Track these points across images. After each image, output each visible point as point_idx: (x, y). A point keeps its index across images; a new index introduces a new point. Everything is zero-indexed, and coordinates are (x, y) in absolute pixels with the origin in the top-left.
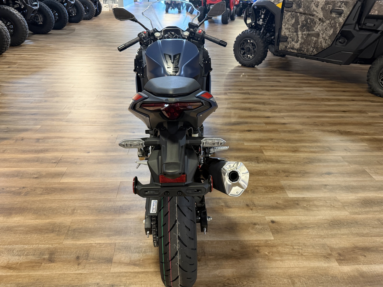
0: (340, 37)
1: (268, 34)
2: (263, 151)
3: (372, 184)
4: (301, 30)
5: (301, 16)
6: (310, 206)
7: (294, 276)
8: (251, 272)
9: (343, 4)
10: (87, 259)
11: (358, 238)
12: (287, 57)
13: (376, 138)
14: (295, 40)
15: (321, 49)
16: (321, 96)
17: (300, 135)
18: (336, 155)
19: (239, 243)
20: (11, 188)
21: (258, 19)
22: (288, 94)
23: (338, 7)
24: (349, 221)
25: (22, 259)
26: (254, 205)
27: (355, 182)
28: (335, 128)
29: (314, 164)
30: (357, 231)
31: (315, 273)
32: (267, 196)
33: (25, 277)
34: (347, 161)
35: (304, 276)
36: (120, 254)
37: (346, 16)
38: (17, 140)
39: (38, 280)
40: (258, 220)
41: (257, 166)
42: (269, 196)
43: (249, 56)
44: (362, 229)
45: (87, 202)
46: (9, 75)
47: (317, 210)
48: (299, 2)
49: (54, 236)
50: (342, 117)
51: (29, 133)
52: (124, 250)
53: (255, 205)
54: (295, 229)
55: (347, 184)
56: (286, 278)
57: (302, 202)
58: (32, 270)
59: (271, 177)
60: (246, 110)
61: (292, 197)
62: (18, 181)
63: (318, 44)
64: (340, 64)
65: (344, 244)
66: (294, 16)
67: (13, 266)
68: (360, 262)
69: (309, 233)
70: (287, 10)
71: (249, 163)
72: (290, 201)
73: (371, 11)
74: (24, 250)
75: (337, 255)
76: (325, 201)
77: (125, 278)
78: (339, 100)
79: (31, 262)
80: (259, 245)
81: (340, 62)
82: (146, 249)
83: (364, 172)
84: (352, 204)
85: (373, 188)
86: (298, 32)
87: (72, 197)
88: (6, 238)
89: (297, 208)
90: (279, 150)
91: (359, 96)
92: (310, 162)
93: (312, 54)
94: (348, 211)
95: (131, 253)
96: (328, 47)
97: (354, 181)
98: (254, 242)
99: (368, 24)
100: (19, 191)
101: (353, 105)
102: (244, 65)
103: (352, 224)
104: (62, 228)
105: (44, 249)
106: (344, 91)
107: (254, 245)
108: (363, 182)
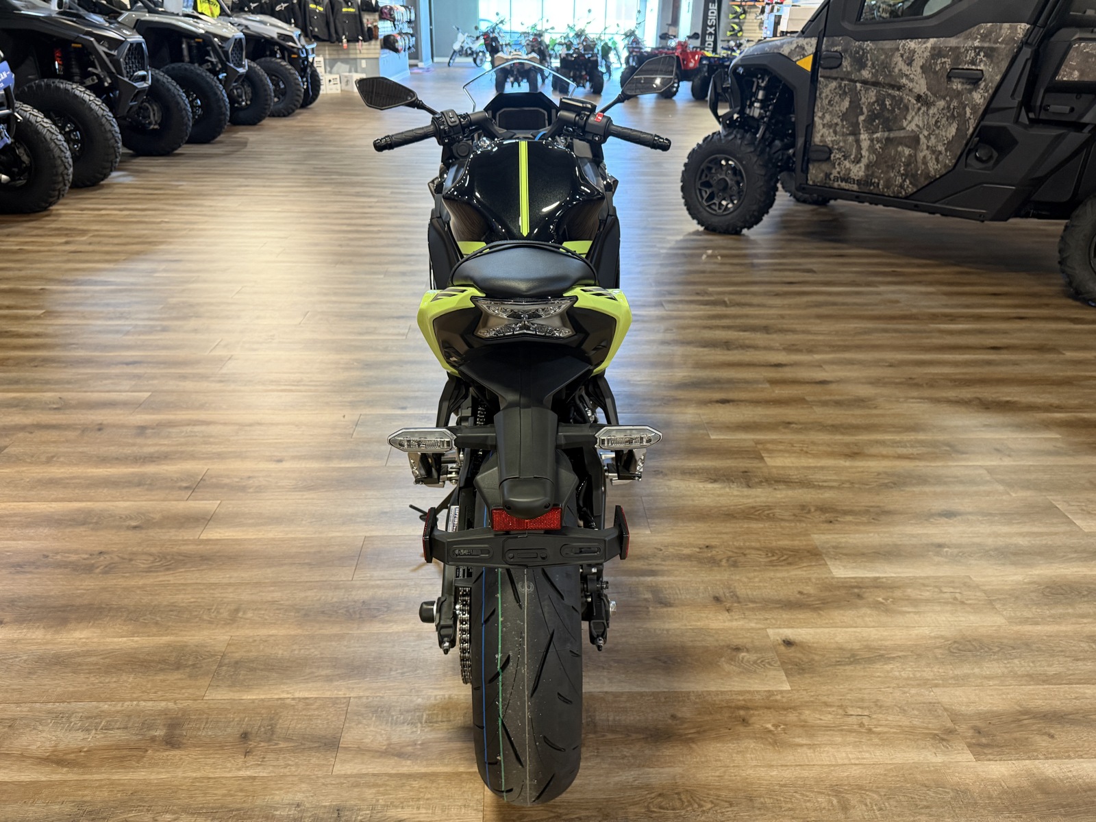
0: (976, 145)
1: (777, 143)
2: (763, 455)
3: (1073, 541)
4: (867, 129)
5: (867, 90)
7: (846, 788)
8: (726, 777)
9: (982, 54)
10: (270, 740)
11: (1031, 687)
12: (832, 206)
13: (1085, 418)
14: (852, 157)
15: (926, 179)
16: (929, 307)
17: (867, 411)
18: (970, 464)
19: (693, 698)
20: (67, 555)
21: (748, 103)
22: (834, 304)
23: (969, 63)
24: (1005, 641)
25: (93, 739)
26: (737, 599)
27: (1024, 536)
28: (966, 393)
29: (907, 489)
30: (1028, 669)
31: (906, 781)
32: (772, 574)
33: (100, 786)
34: (1002, 482)
35: (874, 788)
36: (360, 726)
37: (991, 87)
38: (84, 429)
39: (134, 792)
40: (747, 638)
41: (746, 493)
42: (779, 575)
43: (724, 203)
44: (1044, 663)
45: (273, 591)
46: (68, 261)
47: (915, 613)
48: (858, 53)
49: (181, 679)
50: (989, 363)
51: (119, 411)
52: (370, 715)
53: (738, 597)
54: (851, 663)
55: (1000, 542)
56: (824, 793)
57: (871, 590)
58: (119, 768)
59: (783, 524)
60: (717, 347)
61: (842, 576)
62: (85, 536)
63: (916, 166)
64: (981, 218)
65: (991, 703)
66: (847, 90)
67: (68, 757)
68: (1035, 750)
69: (890, 674)
70: (828, 75)
71: (725, 488)
72: (838, 588)
73: (1062, 72)
74: (100, 715)
75: (970, 733)
76: (936, 587)
77: (373, 790)
78: (979, 318)
79: (118, 748)
80: (749, 704)
81: (981, 214)
82: (432, 714)
83: (1050, 511)
84: (1015, 596)
85: (1076, 552)
86: (860, 134)
87: (230, 577)
88: (51, 685)
89: (856, 607)
90: (807, 452)
91: (1039, 306)
92: (895, 484)
93: (901, 193)
94: (1002, 615)
95: (392, 724)
96: (944, 172)
97: (1021, 534)
98: (734, 697)
99: (1053, 108)
100: (87, 562)
101: (1021, 330)
102: (710, 229)
103: (1014, 649)
104: (204, 659)
105: (152, 712)
106: (995, 294)
107: (733, 705)
108: (1046, 537)
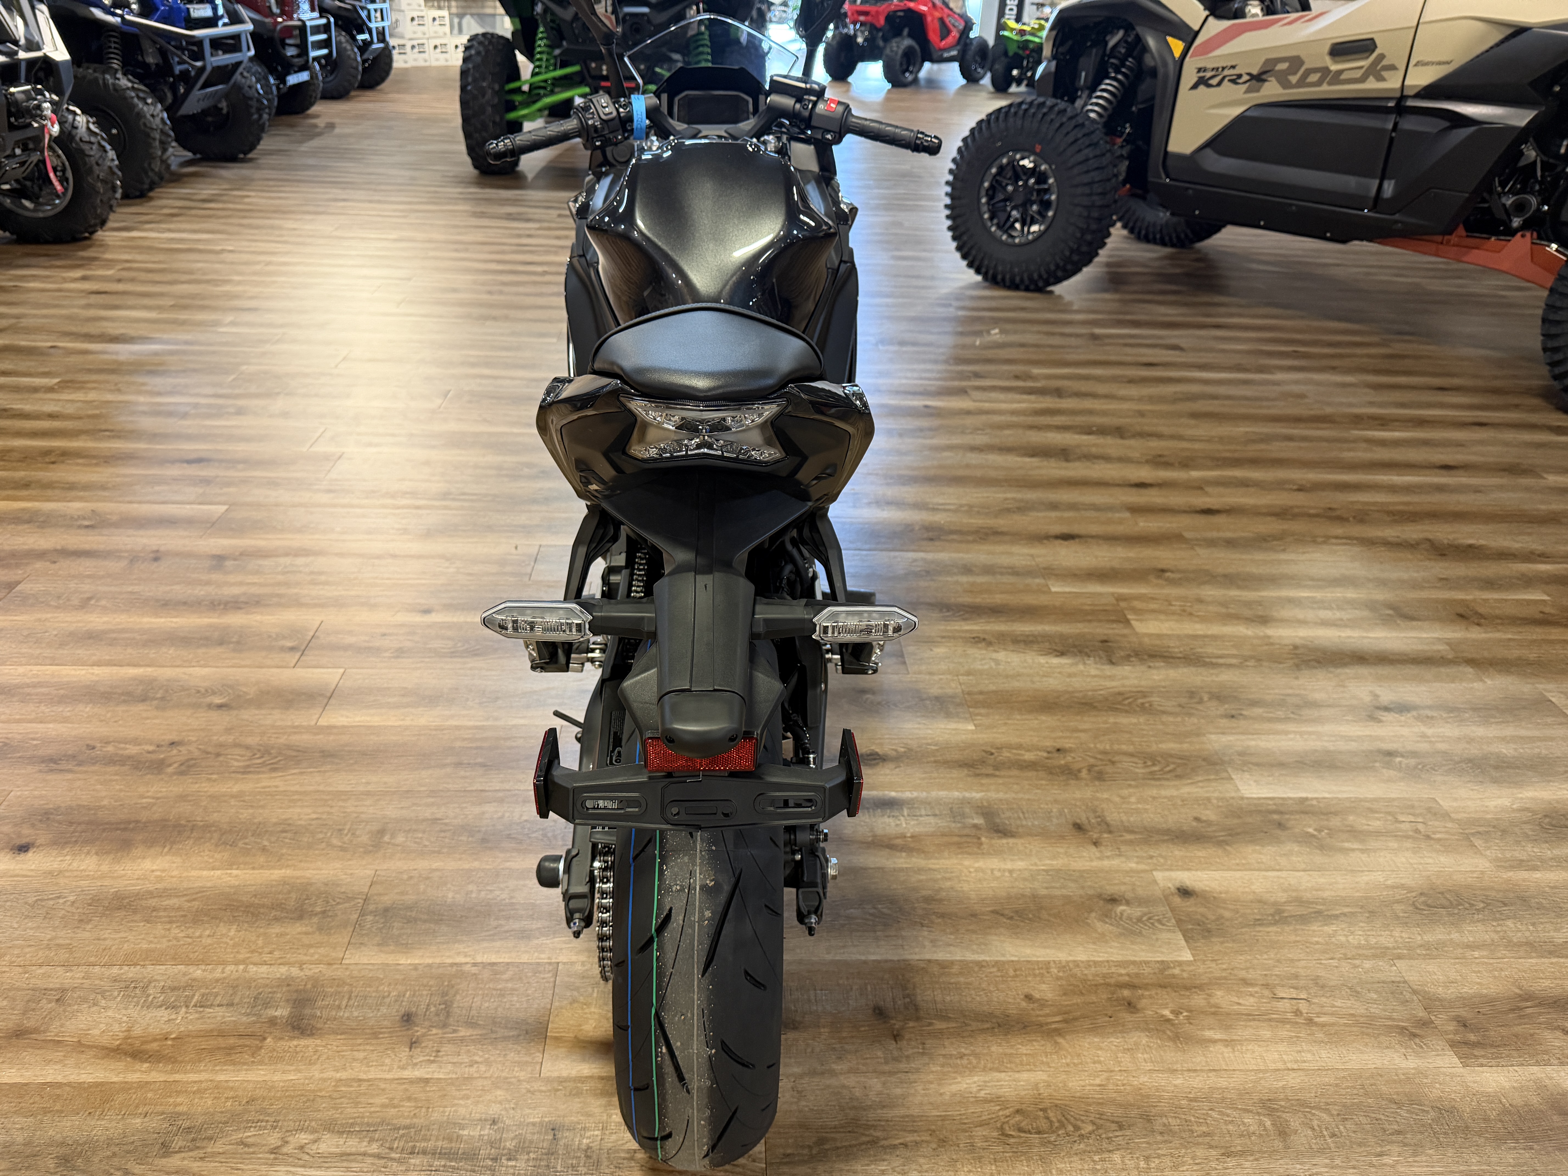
2: (1129, 617)
6: (1332, 833)
7: (1283, 1103)
8: (1111, 1087)
10: (445, 1026)
11: (1533, 961)
16: (1350, 405)
17: (1270, 556)
18: (1424, 635)
19: (1054, 970)
20: (122, 746)
22: (1214, 397)
24: (1493, 894)
25: (183, 1020)
26: (1105, 827)
27: (1508, 742)
28: (1412, 532)
29: (1338, 671)
30: (1527, 934)
31: (1366, 1094)
32: (1154, 792)
33: (198, 1091)
34: (1469, 663)
35: (1322, 1105)
36: (575, 1005)
38: (134, 558)
39: (251, 1101)
40: (1125, 884)
41: (1108, 673)
42: (1164, 793)
44: (1549, 927)
45: (432, 805)
46: (88, 306)
47: (1363, 851)
49: (306, 933)
50: (1440, 489)
51: (182, 533)
52: (590, 990)
53: (1108, 825)
54: (1276, 923)
55: (1474, 751)
56: (1251, 1112)
57: (1298, 817)
58: (225, 1063)
59: (1165, 718)
60: (1051, 457)
61: (1254, 796)
62: (148, 718)
65: (1478, 983)
67: (148, 1047)
68: (1546, 1052)
69: (1333, 940)
71: (1076, 664)
72: (1250, 813)
74: (191, 985)
75: (1452, 1027)
76: (1389, 813)
77: (604, 1101)
78: (1421, 423)
79: (222, 1034)
80: (1136, 981)
83: (1541, 705)
84: (1500, 829)
87: (368, 783)
88: (115, 939)
89: (1278, 841)
90: (1191, 614)
91: (1505, 407)
92: (1319, 662)
94: (1486, 856)
97: (1503, 739)
98: (1113, 970)
100: (154, 757)
101: (1482, 442)
103: (1505, 905)
104: (338, 903)
105: (268, 982)
106: (1441, 389)
107: (1112, 981)
108: (1539, 744)
